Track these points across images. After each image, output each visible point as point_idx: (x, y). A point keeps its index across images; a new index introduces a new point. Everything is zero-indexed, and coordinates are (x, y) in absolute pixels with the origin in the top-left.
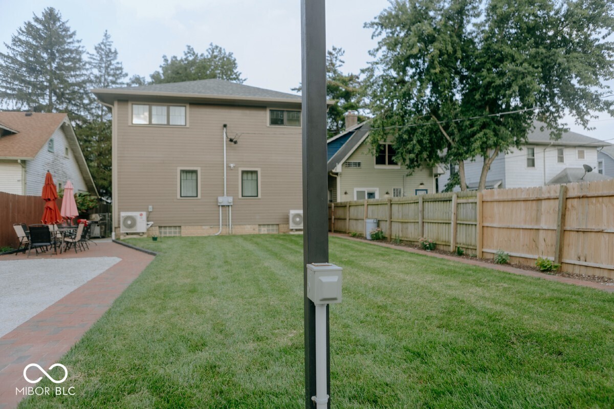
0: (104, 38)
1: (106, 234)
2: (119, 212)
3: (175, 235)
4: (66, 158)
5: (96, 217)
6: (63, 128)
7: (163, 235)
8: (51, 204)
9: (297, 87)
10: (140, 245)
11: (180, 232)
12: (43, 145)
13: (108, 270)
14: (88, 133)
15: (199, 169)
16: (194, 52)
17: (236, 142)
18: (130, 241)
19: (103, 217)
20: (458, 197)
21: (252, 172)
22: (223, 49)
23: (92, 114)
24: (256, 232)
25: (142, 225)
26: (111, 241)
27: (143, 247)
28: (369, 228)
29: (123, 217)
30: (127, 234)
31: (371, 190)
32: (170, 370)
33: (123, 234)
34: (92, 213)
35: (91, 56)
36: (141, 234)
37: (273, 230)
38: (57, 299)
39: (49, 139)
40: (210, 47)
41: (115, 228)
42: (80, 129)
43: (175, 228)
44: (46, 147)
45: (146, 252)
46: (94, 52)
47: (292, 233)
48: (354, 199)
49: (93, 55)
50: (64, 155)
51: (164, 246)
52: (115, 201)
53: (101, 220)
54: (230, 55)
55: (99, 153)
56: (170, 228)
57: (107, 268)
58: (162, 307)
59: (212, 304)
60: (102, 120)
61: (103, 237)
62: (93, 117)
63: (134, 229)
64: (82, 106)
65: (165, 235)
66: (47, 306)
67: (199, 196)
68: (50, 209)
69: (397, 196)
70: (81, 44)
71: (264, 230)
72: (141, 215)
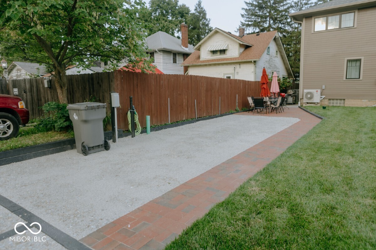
1: (295, 102)
2: (303, 89)
3: (340, 105)
4: (276, 57)
5: (291, 92)
6: (275, 39)
7: (331, 105)
8: (265, 86)
10: (314, 111)
11: (344, 103)
12: (264, 51)
13: (291, 127)
14: (289, 40)
15: (362, 58)
18: (308, 108)
19: (295, 92)
23: (292, 28)
25: (317, 98)
26: (298, 107)
27: (316, 113)
29: (305, 92)
30: (308, 103)
32: (304, 201)
33: (304, 103)
34: (289, 89)
36: (316, 104)
38: (260, 141)
39: (267, 47)
41: (300, 99)
42: (285, 38)
43: (340, 100)
44: (266, 52)
45: (317, 116)
50: (275, 55)
51: (329, 113)
52: (301, 83)
53: (293, 93)
55: (295, 51)
56: (336, 100)
57: (290, 125)
58: (314, 157)
59: (349, 162)
60: (298, 30)
61: (294, 104)
62: (293, 29)
63: (312, 100)
64: (286, 23)
65: (333, 105)
66: (255, 144)
67: (361, 78)
68: (265, 89)
72: (317, 91)
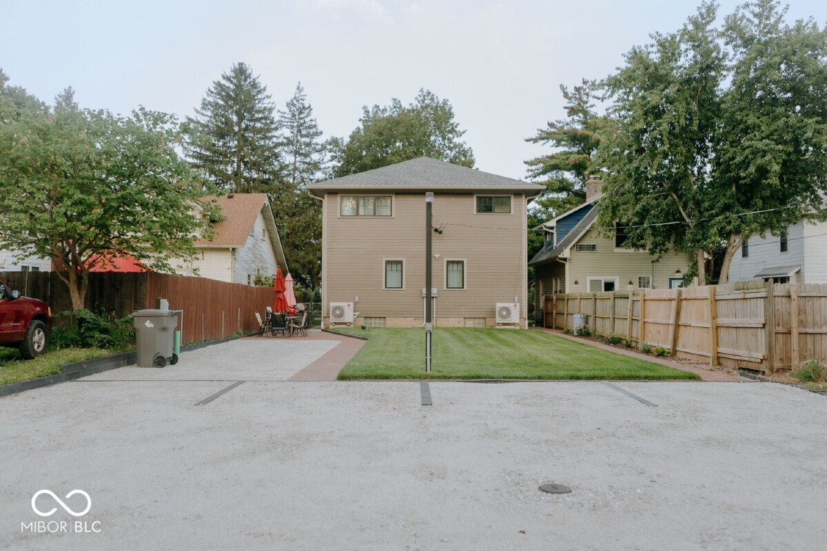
0: (297, 91)
1: (312, 322)
2: (328, 302)
3: (380, 326)
4: (263, 240)
6: (263, 211)
7: (369, 325)
8: (281, 295)
9: (534, 137)
10: (352, 333)
11: (385, 323)
15: (404, 260)
16: (401, 106)
17: (441, 233)
18: (340, 330)
20: (633, 294)
21: (458, 262)
22: (435, 97)
24: (461, 325)
25: (349, 317)
26: (320, 330)
27: (355, 335)
28: (576, 323)
29: (332, 307)
30: (336, 323)
31: (609, 279)
33: (332, 323)
35: (283, 115)
36: (348, 324)
37: (479, 324)
40: (420, 93)
41: (324, 318)
43: (380, 319)
45: (357, 338)
46: (287, 110)
47: (498, 327)
48: (586, 290)
49: (285, 113)
50: (261, 237)
52: (324, 291)
54: (445, 103)
56: (375, 319)
57: (332, 347)
61: (311, 326)
63: (342, 318)
65: (371, 325)
67: (404, 288)
68: (281, 300)
69: (644, 287)
70: (271, 100)
71: (470, 324)
72: (349, 305)
